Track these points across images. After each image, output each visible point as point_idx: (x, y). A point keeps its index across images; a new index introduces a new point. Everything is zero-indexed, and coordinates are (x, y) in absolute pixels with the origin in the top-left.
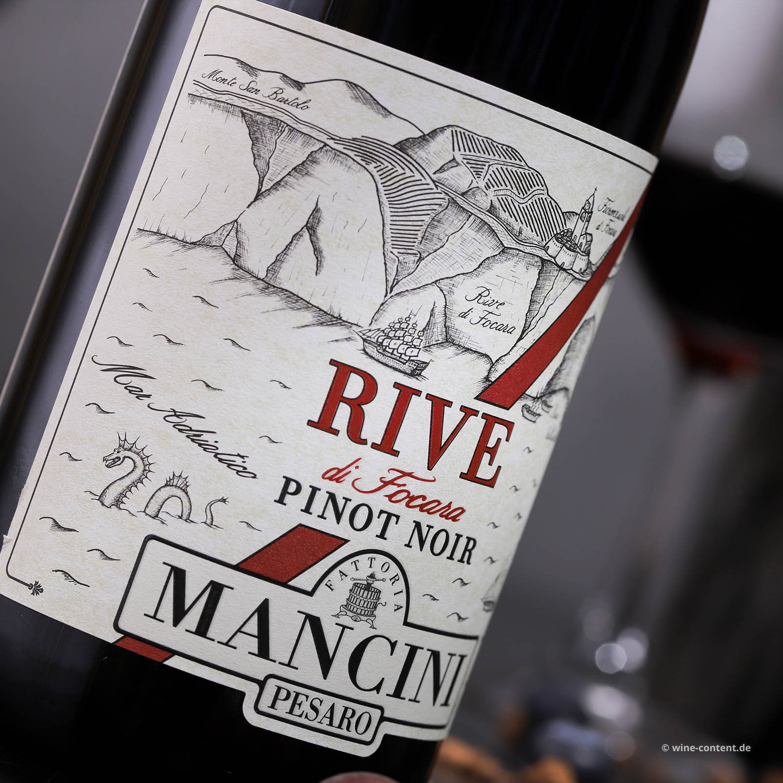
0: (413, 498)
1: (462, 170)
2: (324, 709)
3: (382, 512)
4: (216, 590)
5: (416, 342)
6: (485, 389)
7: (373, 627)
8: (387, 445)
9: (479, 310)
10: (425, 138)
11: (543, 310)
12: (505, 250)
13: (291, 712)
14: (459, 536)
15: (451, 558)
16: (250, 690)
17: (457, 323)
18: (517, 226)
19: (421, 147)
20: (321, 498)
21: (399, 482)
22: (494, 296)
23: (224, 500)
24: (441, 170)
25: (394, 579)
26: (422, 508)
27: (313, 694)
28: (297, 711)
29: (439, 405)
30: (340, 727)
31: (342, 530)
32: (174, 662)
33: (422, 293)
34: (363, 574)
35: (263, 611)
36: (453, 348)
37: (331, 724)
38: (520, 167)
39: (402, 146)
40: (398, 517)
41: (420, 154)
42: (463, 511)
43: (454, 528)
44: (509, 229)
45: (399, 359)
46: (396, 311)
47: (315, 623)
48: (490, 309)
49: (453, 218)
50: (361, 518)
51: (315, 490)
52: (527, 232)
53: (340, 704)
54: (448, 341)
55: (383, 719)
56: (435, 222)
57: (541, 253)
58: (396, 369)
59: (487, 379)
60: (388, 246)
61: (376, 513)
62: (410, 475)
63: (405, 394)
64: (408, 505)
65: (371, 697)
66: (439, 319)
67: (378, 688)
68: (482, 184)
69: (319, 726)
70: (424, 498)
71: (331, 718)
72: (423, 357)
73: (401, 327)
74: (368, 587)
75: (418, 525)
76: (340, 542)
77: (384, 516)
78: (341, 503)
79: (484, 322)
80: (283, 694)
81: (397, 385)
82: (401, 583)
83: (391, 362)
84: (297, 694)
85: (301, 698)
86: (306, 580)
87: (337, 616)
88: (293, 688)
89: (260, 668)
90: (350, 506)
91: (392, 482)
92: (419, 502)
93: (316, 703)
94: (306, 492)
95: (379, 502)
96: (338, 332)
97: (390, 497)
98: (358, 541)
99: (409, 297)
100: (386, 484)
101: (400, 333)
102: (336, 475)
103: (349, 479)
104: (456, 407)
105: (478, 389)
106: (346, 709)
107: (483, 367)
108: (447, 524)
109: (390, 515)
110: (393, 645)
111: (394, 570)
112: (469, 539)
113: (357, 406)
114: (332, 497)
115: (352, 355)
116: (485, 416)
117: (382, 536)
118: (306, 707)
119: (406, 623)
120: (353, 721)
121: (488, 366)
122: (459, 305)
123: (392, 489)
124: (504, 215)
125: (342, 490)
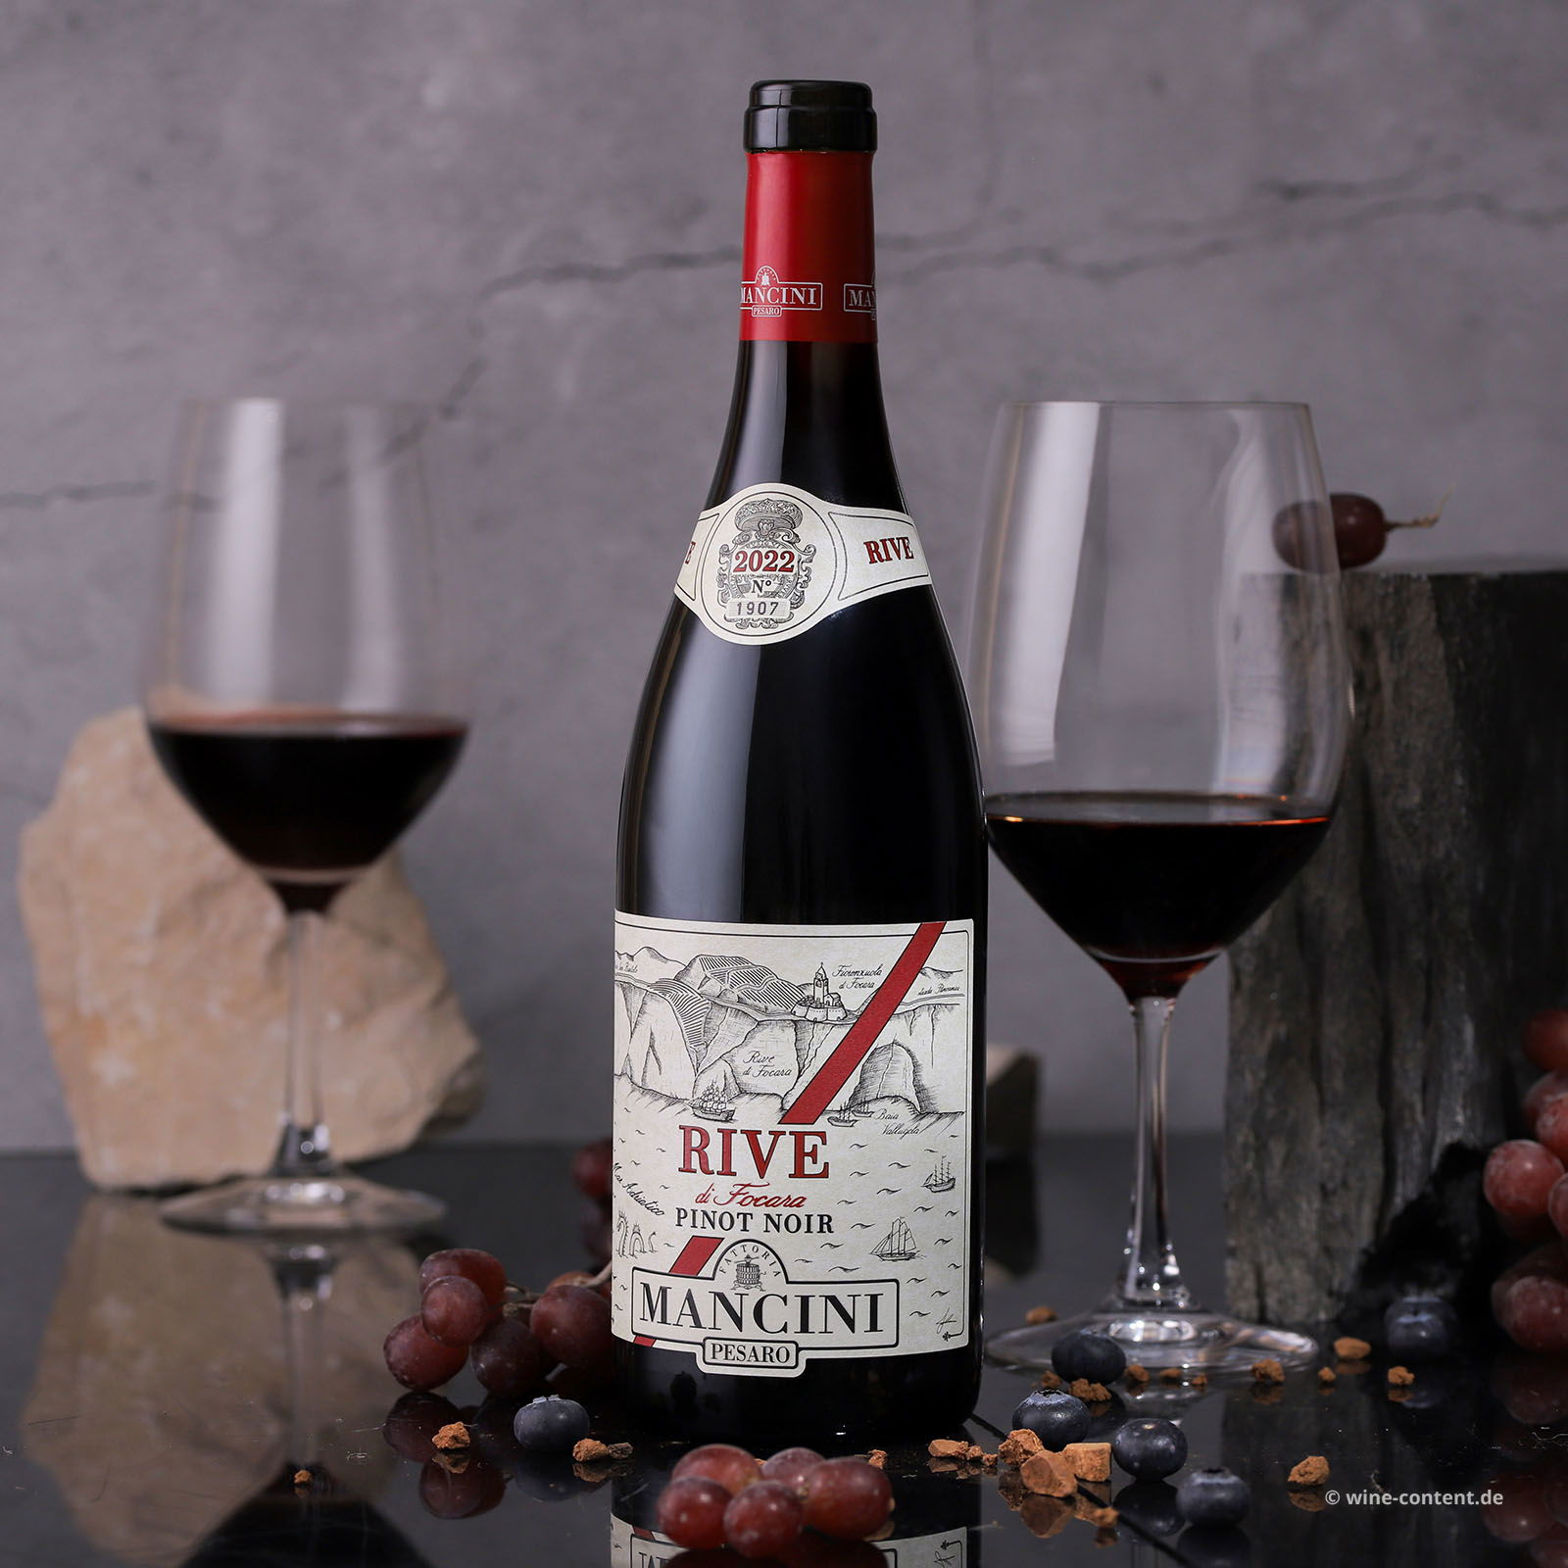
0: (758, 1200)
1: (712, 981)
2: (748, 1351)
3: (739, 1214)
4: (663, 1291)
5: (722, 1099)
6: (784, 1116)
7: (762, 1290)
8: (727, 1170)
9: (756, 1067)
10: (688, 968)
11: (812, 1053)
12: (759, 1023)
13: (726, 1358)
14: (809, 1217)
15: (809, 1231)
16: (697, 1350)
17: (744, 1079)
18: (762, 1006)
19: (687, 975)
20: (699, 1216)
21: (743, 1191)
22: (763, 1055)
23: (654, 1233)
24: (701, 985)
25: (766, 1255)
26: (766, 1204)
27: (737, 1343)
28: (730, 1357)
29: (752, 1136)
30: (764, 1360)
31: (717, 1232)
32: (658, 1345)
33: (715, 1067)
34: (742, 1257)
35: (689, 1298)
36: (747, 1096)
37: (757, 1360)
38: (749, 967)
39: (677, 978)
40: (751, 1215)
41: (687, 980)
42: (804, 1199)
43: (801, 1212)
44: (758, 1010)
45: (715, 1113)
46: (704, 1083)
47: (722, 1297)
48: (765, 1063)
49: (718, 1015)
50: (727, 1223)
51: (694, 1212)
52: (771, 1007)
53: (759, 1347)
54: (742, 1092)
55: (799, 1350)
56: (708, 1019)
57: (792, 1017)
58: (716, 1120)
59: (782, 1109)
60: (688, 1044)
61: (735, 1217)
62: (749, 1185)
63: (727, 1135)
64: (755, 1205)
65: (782, 1336)
66: (731, 1080)
67: (785, 1329)
68: (728, 986)
69: (749, 1363)
70: (766, 1198)
71: (756, 1356)
72: (730, 1107)
73: (710, 1092)
74: (748, 1265)
75: (768, 1216)
76: (719, 1241)
77: (741, 1216)
78: (711, 1215)
79: (763, 1073)
80: (718, 1348)
81: (719, 1130)
82: (772, 1257)
83: (711, 1117)
84: (727, 1346)
85: (730, 1348)
86: (707, 1271)
87: (734, 1289)
88: (722, 1343)
89: (698, 1335)
90: (717, 1216)
91: (738, 1193)
92: (763, 1201)
93: (741, 1349)
94: (690, 1214)
95: (735, 1208)
96: (678, 1107)
97: (741, 1203)
98: (730, 1237)
99: (708, 1072)
100: (735, 1195)
101: (711, 1097)
102: (703, 1199)
103: (711, 1199)
104: (765, 1133)
105: (779, 1117)
106: (765, 1348)
107: (776, 1103)
108: (794, 1211)
109: (745, 1215)
110: (785, 1299)
111: (764, 1249)
112: (822, 1217)
113: (700, 1150)
114: (705, 1213)
115: (689, 1120)
116: (791, 1133)
117: (745, 1229)
118: (735, 1352)
119: (788, 1282)
120: (774, 1355)
121: (780, 1100)
122: (742, 1068)
123: (740, 1198)
124: (750, 1002)
125: (709, 1207)
